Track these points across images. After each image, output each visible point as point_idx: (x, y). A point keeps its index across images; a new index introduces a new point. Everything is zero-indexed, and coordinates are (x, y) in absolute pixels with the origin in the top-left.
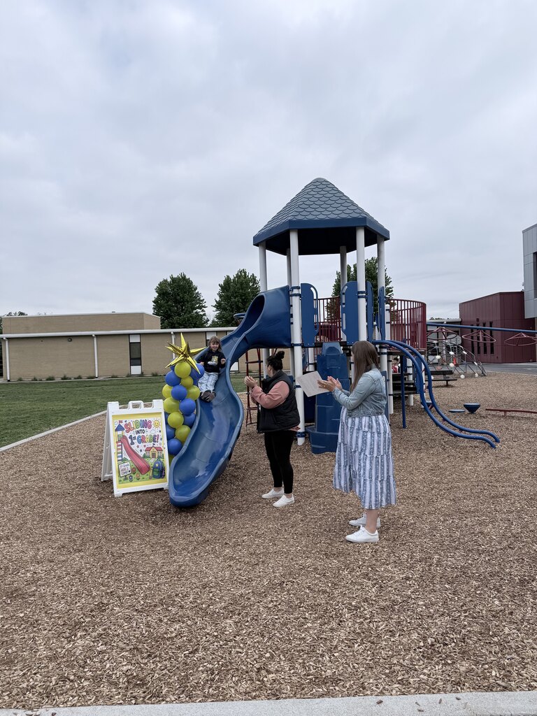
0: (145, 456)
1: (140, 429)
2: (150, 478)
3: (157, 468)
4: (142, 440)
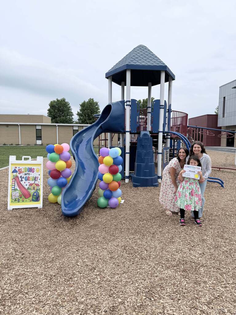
0: (28, 188)
1: (27, 172)
2: (30, 201)
3: (35, 195)
4: (27, 179)
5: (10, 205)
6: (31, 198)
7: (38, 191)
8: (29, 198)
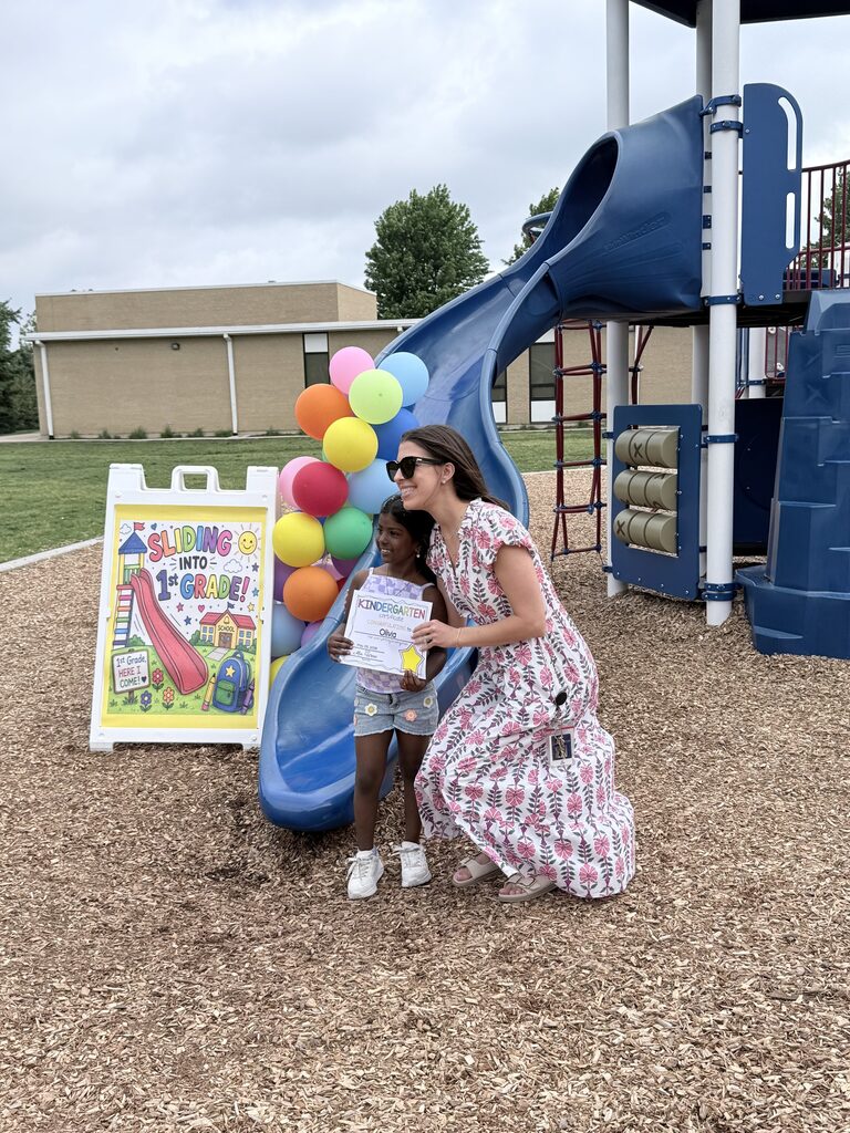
0: (197, 640)
1: (194, 553)
2: (205, 708)
3: (228, 679)
4: (195, 589)
5: (104, 720)
6: (207, 692)
7: (247, 656)
8: (200, 692)
